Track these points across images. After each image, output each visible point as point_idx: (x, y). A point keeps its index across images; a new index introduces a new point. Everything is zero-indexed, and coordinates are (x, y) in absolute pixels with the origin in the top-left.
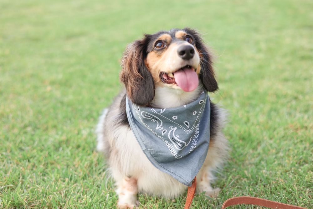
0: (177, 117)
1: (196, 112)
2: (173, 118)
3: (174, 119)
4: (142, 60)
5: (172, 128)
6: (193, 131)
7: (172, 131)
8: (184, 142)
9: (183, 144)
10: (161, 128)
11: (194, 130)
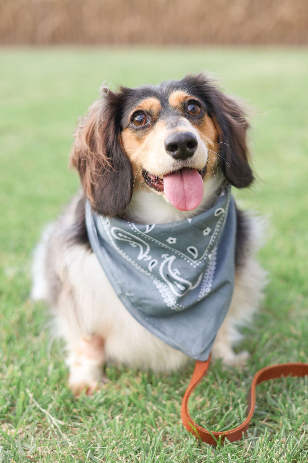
0: (175, 240)
1: (209, 230)
2: (169, 240)
3: (170, 243)
4: (114, 136)
5: (167, 257)
6: (204, 264)
7: (167, 264)
8: (187, 282)
9: (186, 286)
10: (147, 256)
11: (206, 262)
